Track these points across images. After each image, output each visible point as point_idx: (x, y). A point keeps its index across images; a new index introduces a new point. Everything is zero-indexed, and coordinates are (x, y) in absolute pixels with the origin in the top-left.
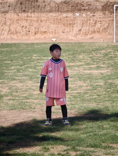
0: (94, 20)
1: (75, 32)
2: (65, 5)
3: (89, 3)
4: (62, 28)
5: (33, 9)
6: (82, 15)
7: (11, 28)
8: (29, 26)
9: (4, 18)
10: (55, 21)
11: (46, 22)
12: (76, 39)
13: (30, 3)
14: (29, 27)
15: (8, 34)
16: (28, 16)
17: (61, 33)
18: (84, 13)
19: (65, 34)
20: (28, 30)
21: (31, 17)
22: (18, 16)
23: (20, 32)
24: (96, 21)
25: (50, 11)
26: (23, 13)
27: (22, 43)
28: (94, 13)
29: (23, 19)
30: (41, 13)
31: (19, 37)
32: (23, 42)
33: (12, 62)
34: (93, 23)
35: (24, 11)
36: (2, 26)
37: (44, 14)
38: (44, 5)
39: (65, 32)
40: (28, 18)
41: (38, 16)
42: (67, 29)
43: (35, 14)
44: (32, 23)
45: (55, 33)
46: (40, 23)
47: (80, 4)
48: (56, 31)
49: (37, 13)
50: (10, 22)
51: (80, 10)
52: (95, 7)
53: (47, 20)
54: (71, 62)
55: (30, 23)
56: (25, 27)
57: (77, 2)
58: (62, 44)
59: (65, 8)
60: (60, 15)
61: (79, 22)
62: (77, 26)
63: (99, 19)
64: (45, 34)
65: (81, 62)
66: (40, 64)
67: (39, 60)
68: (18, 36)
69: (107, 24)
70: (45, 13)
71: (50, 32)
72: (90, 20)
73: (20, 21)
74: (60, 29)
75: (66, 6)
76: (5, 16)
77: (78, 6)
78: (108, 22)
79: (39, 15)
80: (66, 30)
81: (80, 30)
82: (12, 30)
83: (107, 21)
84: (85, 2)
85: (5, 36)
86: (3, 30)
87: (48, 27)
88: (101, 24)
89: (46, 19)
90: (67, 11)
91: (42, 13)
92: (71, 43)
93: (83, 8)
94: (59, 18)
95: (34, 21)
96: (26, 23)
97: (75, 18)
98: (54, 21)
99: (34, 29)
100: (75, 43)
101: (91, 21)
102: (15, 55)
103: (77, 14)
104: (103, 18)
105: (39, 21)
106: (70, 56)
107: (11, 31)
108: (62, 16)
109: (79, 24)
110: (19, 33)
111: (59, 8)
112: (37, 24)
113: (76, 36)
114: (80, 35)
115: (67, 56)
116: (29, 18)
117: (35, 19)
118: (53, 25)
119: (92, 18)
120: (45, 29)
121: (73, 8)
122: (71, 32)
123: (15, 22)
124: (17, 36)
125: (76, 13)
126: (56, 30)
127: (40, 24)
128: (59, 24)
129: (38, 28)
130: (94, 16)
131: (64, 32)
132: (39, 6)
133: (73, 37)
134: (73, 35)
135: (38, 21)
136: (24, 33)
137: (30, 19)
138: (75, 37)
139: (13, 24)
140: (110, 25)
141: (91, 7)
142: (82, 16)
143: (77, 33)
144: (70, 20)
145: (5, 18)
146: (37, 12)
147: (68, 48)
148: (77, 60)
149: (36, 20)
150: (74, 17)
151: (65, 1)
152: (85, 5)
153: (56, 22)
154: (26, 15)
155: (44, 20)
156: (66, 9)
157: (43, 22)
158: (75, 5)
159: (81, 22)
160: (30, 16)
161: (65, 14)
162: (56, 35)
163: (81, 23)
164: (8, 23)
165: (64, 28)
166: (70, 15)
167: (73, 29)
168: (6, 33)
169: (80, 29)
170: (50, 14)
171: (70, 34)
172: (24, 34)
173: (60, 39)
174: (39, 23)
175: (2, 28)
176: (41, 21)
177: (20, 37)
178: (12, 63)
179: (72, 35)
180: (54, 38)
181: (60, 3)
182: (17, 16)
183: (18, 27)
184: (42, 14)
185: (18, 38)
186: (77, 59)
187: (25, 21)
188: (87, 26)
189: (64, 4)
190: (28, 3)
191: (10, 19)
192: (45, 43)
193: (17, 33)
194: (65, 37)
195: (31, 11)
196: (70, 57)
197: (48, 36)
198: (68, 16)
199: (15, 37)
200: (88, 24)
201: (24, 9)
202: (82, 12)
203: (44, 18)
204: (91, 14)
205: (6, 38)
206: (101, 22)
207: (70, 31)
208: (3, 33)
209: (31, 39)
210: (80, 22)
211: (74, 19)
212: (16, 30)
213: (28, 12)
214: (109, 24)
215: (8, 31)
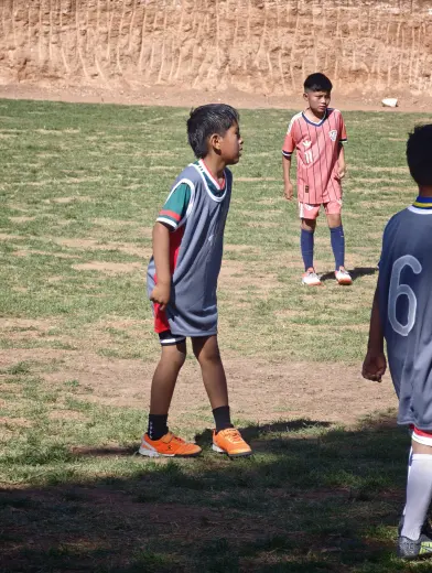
4: (423, 58)
7: (234, 53)
8: (301, 47)
9: (208, 17)
10: (398, 35)
11: (362, 36)
14: (301, 50)
15: (219, 77)
16: (295, 12)
17: (416, 76)
19: (431, 82)
20: (294, 64)
21: (309, 14)
22: (261, 8)
23: (263, 68)
27: (273, 110)
29: (279, 21)
30: (346, 2)
31: (260, 86)
32: (277, 107)
33: (260, 179)
36: (199, 44)
37: (355, 5)
40: (298, 19)
41: (336, 12)
43: (325, 3)
44: (309, 37)
45: (396, 77)
46: (342, 39)
48: (400, 71)
49: (330, 1)
50: (228, 33)
53: (367, 28)
55: (303, 37)
56: (284, 52)
58: (426, 119)
60: (416, 10)
64: (358, 80)
66: (366, 192)
67: (356, 174)
68: (256, 85)
70: (360, 2)
71: (375, 73)
73: (265, 29)
74: (414, 63)
76: (211, 9)
79: (339, 8)
82: (234, 62)
85: (209, 82)
86: (201, 59)
87: (369, 55)
89: (364, 25)
91: (351, 2)
94: (411, 23)
95: (318, 29)
96: (289, 36)
98: (394, 31)
99: (317, 60)
102: (264, 154)
105: (338, 33)
107: (230, 63)
108: (423, 15)
110: (262, 71)
112: (328, 41)
116: (299, 17)
117: (324, 22)
118: (388, 48)
120: (360, 59)
123: (248, 31)
124: (252, 84)
126: (397, 68)
127: (340, 41)
128: (410, 44)
129: (333, 57)
131: (428, 76)
135: (331, 30)
136: (280, 73)
137: (306, 20)
139: (240, 38)
145: (213, 16)
149: (327, 27)
153: (400, 37)
154: (289, 6)
155: (355, 28)
157: (352, 36)
160: (304, 9)
162: (399, 86)
164: (222, 36)
165: (428, 58)
168: (213, 71)
170: (381, 6)
172: (280, 79)
173: (413, 100)
174: (337, 37)
175: (200, 50)
176: (346, 32)
177: (266, 89)
178: (261, 183)
180: (392, 94)
182: (256, 9)
183: (260, 52)
184: (348, 5)
185: (259, 91)
187: (287, 29)
191: (232, 21)
192: (360, 112)
193: (252, 71)
197: (369, 88)
199: (245, 86)
203: (356, 21)
205: (211, 90)
208: (201, 70)
212: (251, 61)
215: (220, 65)
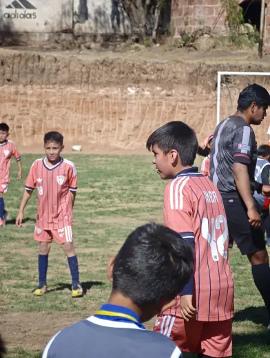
0: (170, 105)
1: (126, 131)
2: (105, 69)
3: (158, 66)
4: (96, 120)
5: (29, 76)
6: (143, 93)
8: (21, 114)
10: (81, 106)
11: (58, 108)
12: (127, 148)
13: (23, 62)
14: (21, 116)
16: (16, 93)
17: (93, 131)
18: (147, 88)
19: (102, 135)
20: (17, 125)
21: (25, 94)
24: (175, 107)
25: (70, 83)
26: (6, 86)
28: (171, 89)
29: (6, 99)
30: (48, 86)
34: (168, 111)
35: (9, 80)
37: (54, 88)
38: (54, 68)
39: (103, 130)
40: (19, 97)
41: (42, 93)
42: (107, 124)
43: (35, 87)
44: (26, 108)
45: (80, 132)
46: (46, 109)
47: (137, 69)
48: (83, 128)
49: (39, 86)
51: (137, 82)
52: (171, 75)
53: (61, 102)
54: (132, 199)
55: (22, 109)
56: (10, 117)
57: (132, 62)
58: (99, 159)
59: (104, 75)
60: (92, 91)
61: (135, 108)
62: (130, 118)
63: (180, 104)
65: (154, 200)
69: (200, 116)
70: (56, 86)
71: (67, 130)
72: (160, 104)
74: (91, 123)
75: (106, 72)
77: (132, 72)
78: (201, 110)
79: (44, 90)
80: (105, 127)
81: (137, 127)
83: (199, 108)
84: (148, 64)
87: (63, 119)
88: (185, 115)
89: (60, 101)
90: (108, 84)
91: (51, 86)
92: (118, 157)
93: (144, 77)
94: (88, 99)
95: (31, 103)
96: (13, 107)
97: (126, 99)
99: (31, 122)
100: (126, 157)
101: (164, 108)
103: (132, 91)
104: (191, 101)
105: (44, 105)
106: (125, 187)
108: (96, 94)
109: (136, 114)
111: (89, 76)
112: (37, 110)
113: (127, 141)
114: (138, 139)
115: (119, 187)
116: (19, 96)
117: (35, 99)
118: (75, 114)
119: (166, 100)
120: (58, 121)
121: (122, 76)
122: (117, 132)
125: (129, 89)
126: (81, 127)
127: (45, 111)
128: (88, 112)
129: (41, 120)
130: (168, 95)
131: (100, 131)
132: (43, 71)
133: (119, 143)
134: (121, 138)
135: (40, 103)
137: (23, 98)
138: (125, 143)
140: (206, 117)
141: (163, 76)
142: (142, 95)
143: (130, 133)
144: (115, 103)
146: (39, 84)
147: (114, 169)
148: (144, 196)
149: (37, 102)
150: (124, 97)
151: (104, 61)
152: (149, 70)
153: (82, 107)
154: (13, 89)
155: (54, 103)
156: (105, 78)
157: (52, 108)
158: (126, 70)
159: (140, 108)
160: (22, 91)
161: (103, 90)
162: (82, 138)
163: (140, 112)
165: (99, 121)
166: (115, 91)
167: (121, 125)
169: (137, 124)
170: (70, 89)
171: (114, 136)
173: (91, 146)
174: (43, 108)
176: (48, 105)
179: (118, 137)
180: (78, 143)
181: (92, 64)
184: (49, 88)
186: (143, 193)
187: (12, 103)
188: (152, 120)
189: (101, 68)
190: (19, 63)
194: (103, 142)
195: (24, 81)
196: (126, 190)
198: (109, 93)
200: (156, 114)
201: (8, 76)
202: (141, 85)
203: (54, 98)
204: (162, 90)
206: (185, 109)
207: (114, 129)
209: (24, 144)
210: (138, 110)
211: (124, 101)
213: (17, 83)
214: (203, 115)
